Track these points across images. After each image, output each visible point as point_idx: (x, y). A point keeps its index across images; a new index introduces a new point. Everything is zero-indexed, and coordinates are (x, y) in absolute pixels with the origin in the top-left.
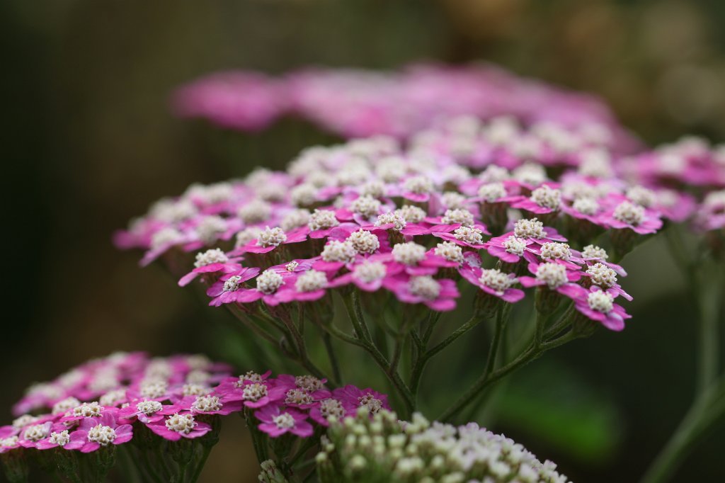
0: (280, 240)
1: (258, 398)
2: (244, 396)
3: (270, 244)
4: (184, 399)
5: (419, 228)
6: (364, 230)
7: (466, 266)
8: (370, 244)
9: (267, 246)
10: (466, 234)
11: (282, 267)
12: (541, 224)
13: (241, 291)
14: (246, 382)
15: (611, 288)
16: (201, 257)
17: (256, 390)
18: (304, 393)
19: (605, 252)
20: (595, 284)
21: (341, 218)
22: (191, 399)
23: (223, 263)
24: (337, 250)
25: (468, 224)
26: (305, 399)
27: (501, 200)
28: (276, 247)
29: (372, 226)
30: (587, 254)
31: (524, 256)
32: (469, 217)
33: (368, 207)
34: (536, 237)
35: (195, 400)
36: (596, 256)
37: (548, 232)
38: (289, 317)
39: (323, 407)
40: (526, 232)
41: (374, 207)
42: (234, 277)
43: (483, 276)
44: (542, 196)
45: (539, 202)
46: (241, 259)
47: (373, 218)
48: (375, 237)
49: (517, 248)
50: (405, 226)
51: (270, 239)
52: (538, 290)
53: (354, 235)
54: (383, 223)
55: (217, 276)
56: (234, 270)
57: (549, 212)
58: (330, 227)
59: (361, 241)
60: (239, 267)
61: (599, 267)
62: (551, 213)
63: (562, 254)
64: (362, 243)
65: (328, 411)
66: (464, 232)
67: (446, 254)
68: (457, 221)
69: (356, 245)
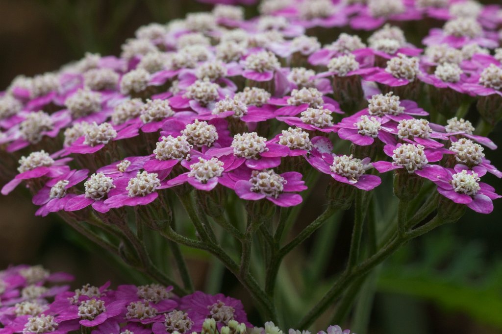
0: (109, 137)
1: (96, 315)
2: (79, 314)
3: (99, 142)
4: (17, 319)
5: (263, 113)
6: (200, 121)
7: (315, 153)
8: (207, 136)
9: (95, 144)
10: (313, 116)
11: (113, 168)
12: (398, 98)
13: (70, 197)
14: (83, 298)
15: (477, 165)
16: (25, 161)
17: (92, 306)
18: (147, 305)
19: (470, 124)
20: (460, 163)
21: (175, 106)
22: (23, 320)
23: (49, 166)
24: (171, 146)
25: (316, 104)
26: (147, 313)
27: (352, 74)
28: (106, 145)
29: (210, 115)
30: (451, 128)
31: (379, 137)
32: (317, 96)
33: (206, 91)
34: (393, 113)
35: (27, 321)
36: (461, 129)
37: (406, 106)
38: (124, 223)
39: (167, 320)
40: (381, 108)
41: (212, 92)
42: (60, 182)
43: (334, 163)
44: (397, 66)
45: (394, 73)
46: (69, 159)
47: (211, 104)
48: (212, 128)
49: (370, 128)
50: (246, 111)
51: (98, 136)
52: (396, 175)
53: (189, 127)
54: (222, 111)
55: (43, 181)
56: (61, 173)
57: (406, 83)
58: (164, 118)
59: (197, 134)
60: (65, 169)
61: (463, 143)
62: (409, 84)
63: (421, 131)
64: (199, 136)
65: (172, 324)
66: (311, 114)
67: (291, 141)
68: (305, 101)
69: (192, 138)
